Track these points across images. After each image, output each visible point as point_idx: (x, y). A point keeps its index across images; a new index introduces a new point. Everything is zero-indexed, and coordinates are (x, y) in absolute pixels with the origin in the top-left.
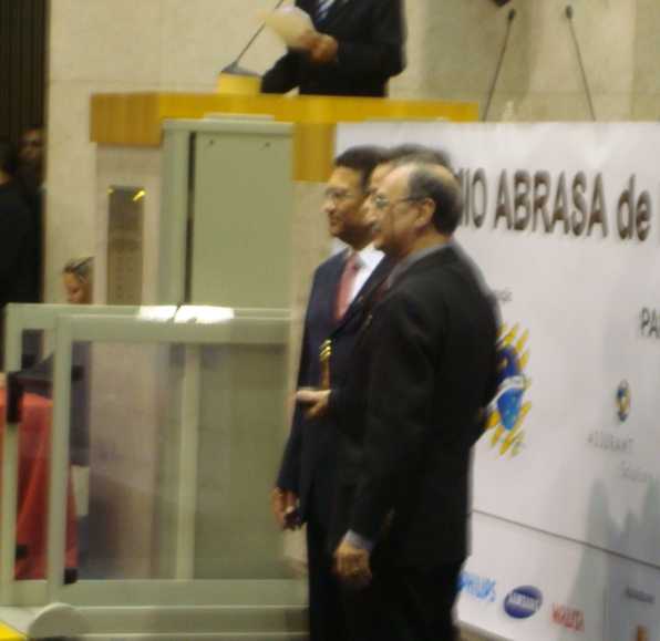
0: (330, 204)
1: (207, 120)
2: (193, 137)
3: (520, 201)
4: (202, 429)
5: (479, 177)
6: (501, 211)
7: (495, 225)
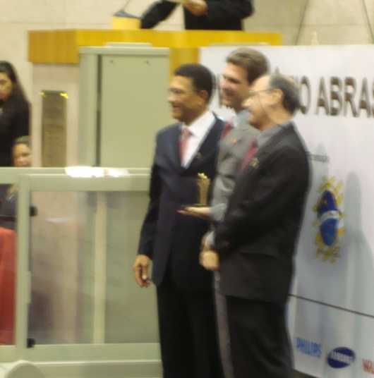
1: (109, 47)
2: (100, 58)
3: (335, 96)
4: (109, 248)
5: (305, 81)
6: (321, 103)
7: (317, 113)
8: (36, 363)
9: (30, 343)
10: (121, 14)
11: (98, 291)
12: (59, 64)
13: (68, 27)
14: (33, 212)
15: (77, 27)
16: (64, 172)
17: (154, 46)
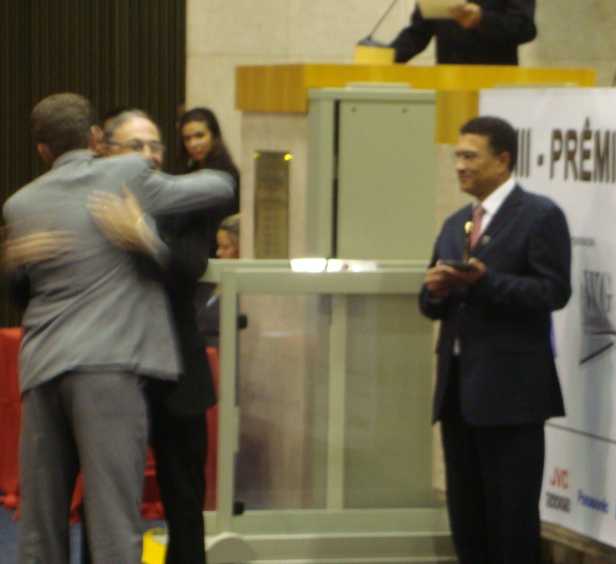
0: (461, 164)
1: (350, 89)
2: (337, 104)
4: (350, 371)
8: (247, 537)
9: (238, 509)
10: (368, 42)
11: (335, 434)
12: (279, 112)
13: (293, 60)
14: (242, 322)
15: (307, 60)
16: (289, 266)
17: (414, 87)
